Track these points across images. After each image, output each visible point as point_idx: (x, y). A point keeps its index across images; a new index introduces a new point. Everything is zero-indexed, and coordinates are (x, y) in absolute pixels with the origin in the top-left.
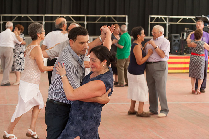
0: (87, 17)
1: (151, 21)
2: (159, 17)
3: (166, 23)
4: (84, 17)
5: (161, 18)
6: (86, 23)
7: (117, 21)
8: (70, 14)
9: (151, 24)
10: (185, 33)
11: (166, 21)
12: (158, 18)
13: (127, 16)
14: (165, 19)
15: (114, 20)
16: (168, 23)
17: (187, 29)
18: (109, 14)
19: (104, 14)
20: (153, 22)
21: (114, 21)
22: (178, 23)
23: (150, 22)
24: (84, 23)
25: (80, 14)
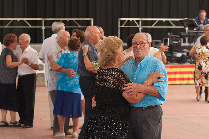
0: (45, 21)
1: (121, 25)
2: (131, 19)
3: (138, 26)
4: (41, 21)
5: (133, 21)
6: (43, 28)
7: (81, 26)
8: (24, 17)
9: (121, 28)
10: (169, 39)
11: (139, 24)
12: (129, 21)
13: (92, 19)
14: (138, 22)
15: (77, 24)
16: (141, 27)
17: (171, 34)
18: (71, 17)
19: (65, 17)
20: (123, 26)
21: (78, 26)
22: (153, 27)
23: (119, 26)
24: (41, 28)
25: (36, 17)
